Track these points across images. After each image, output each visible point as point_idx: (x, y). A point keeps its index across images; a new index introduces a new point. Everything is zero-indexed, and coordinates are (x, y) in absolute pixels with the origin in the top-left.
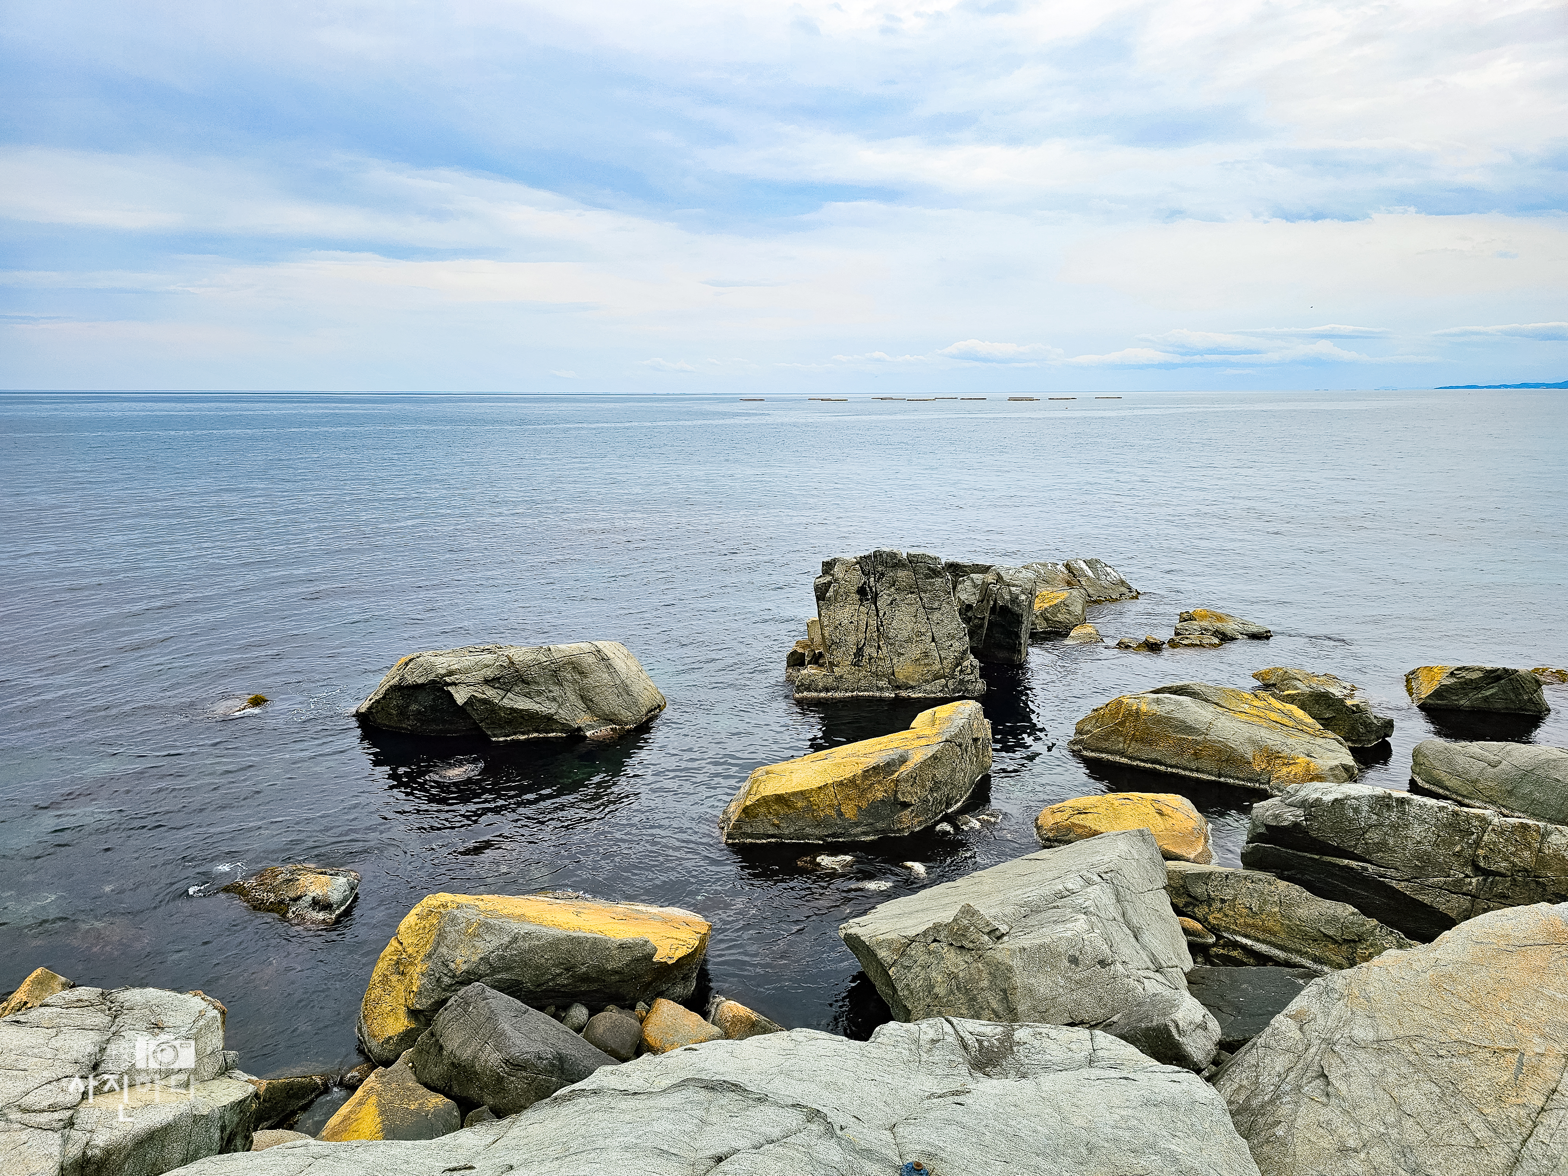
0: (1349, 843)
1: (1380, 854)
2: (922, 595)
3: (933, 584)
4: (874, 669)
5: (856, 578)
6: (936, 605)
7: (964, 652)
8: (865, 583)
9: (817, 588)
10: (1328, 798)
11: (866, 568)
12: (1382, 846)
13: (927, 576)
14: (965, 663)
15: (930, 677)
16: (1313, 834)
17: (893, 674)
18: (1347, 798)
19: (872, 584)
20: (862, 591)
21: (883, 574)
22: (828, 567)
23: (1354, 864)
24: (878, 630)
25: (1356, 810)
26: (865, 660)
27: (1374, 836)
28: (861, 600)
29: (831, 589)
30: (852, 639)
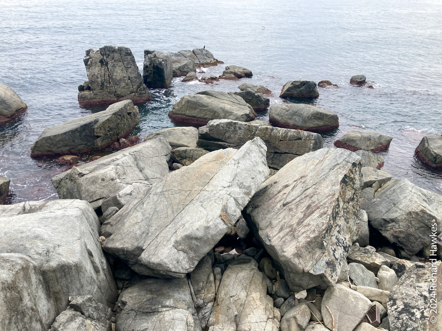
0: (220, 137)
1: (229, 140)
2: (124, 62)
3: (127, 58)
4: (108, 91)
5: (99, 57)
6: (129, 66)
7: (141, 83)
8: (102, 59)
9: (84, 61)
10: (215, 124)
11: (102, 53)
12: (229, 137)
13: (125, 55)
14: (142, 87)
15: (129, 93)
16: (211, 135)
17: (116, 92)
18: (220, 123)
19: (105, 59)
20: (101, 62)
21: (109, 55)
22: (88, 52)
23: (222, 143)
24: (109, 76)
25: (223, 127)
26: (105, 88)
27: (227, 135)
28: (101, 65)
29: (89, 61)
30: (99, 80)
